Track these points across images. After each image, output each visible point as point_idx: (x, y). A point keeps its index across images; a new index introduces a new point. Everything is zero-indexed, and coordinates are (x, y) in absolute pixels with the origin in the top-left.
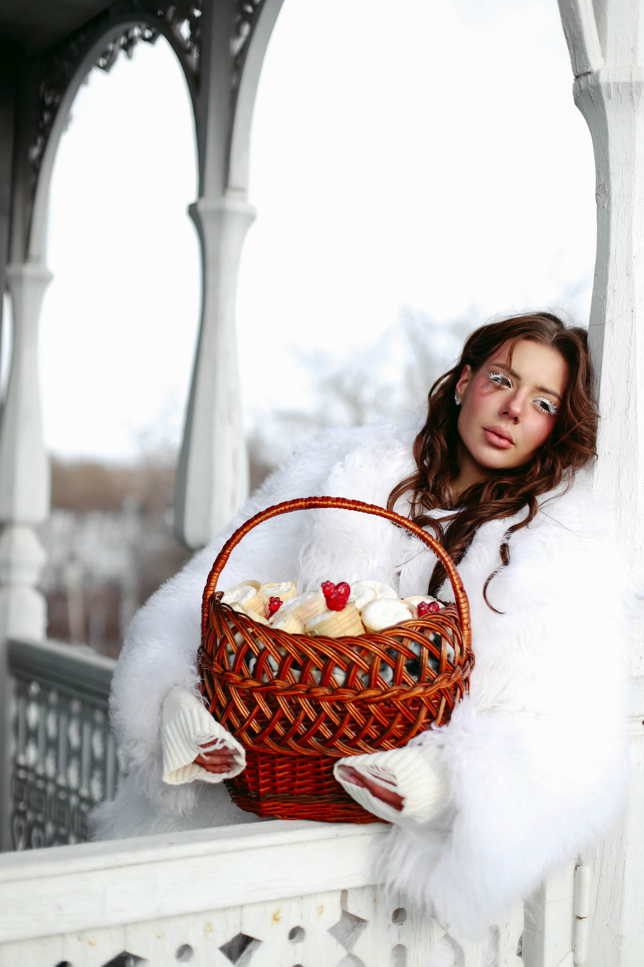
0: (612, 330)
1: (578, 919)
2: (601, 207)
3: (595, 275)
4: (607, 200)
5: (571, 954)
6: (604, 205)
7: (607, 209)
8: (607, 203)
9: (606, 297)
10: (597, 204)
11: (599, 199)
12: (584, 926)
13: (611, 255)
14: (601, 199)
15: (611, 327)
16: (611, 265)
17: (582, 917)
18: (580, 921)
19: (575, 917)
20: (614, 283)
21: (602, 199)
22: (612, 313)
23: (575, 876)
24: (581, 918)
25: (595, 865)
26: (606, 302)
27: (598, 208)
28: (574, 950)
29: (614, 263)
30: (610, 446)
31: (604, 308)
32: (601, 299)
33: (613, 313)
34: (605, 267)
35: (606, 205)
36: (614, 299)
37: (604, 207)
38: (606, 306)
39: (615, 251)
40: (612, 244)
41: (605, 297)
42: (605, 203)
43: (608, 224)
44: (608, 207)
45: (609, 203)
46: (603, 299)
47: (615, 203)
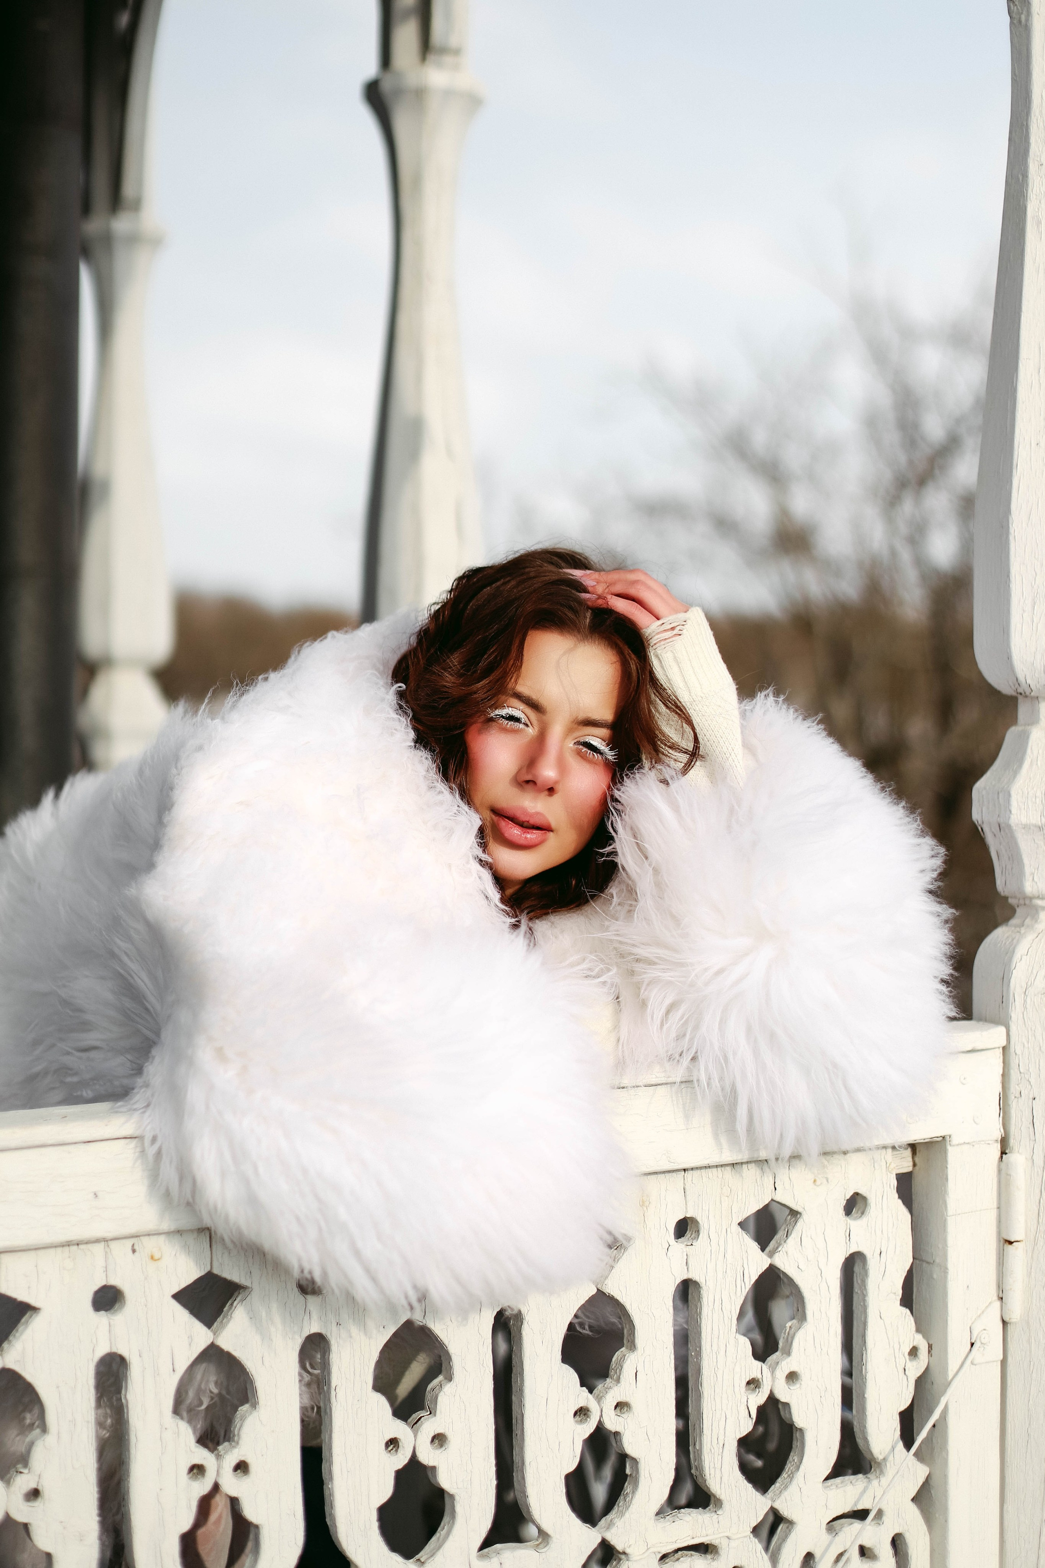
0: (1039, 232)
1: (1007, 1243)
2: (1015, 22)
3: (1010, 139)
4: (1025, 9)
5: (998, 1304)
6: (1020, 18)
7: (1026, 25)
8: (1026, 14)
9: (1027, 177)
10: (1009, 18)
11: (1012, 8)
12: (1017, 1255)
13: (1034, 103)
14: (1016, 7)
15: (1036, 227)
16: (1035, 121)
17: (1013, 1241)
18: (1010, 1246)
19: (1002, 1241)
20: (1041, 150)
21: (1018, 9)
22: (1038, 202)
23: (999, 1171)
24: (1011, 1243)
25: (1033, 1153)
26: (1027, 185)
27: (1012, 23)
28: (1002, 1298)
29: (1039, 117)
30: (1040, 431)
31: (1024, 196)
32: (1018, 179)
33: (1040, 202)
34: (1025, 124)
35: (1023, 17)
36: (1041, 179)
37: (1020, 22)
38: (1027, 191)
39: (1041, 96)
40: (1035, 83)
41: (1025, 175)
42: (1022, 13)
43: (1027, 49)
44: (1027, 20)
45: (1029, 14)
46: (1022, 181)
47: (1039, 13)
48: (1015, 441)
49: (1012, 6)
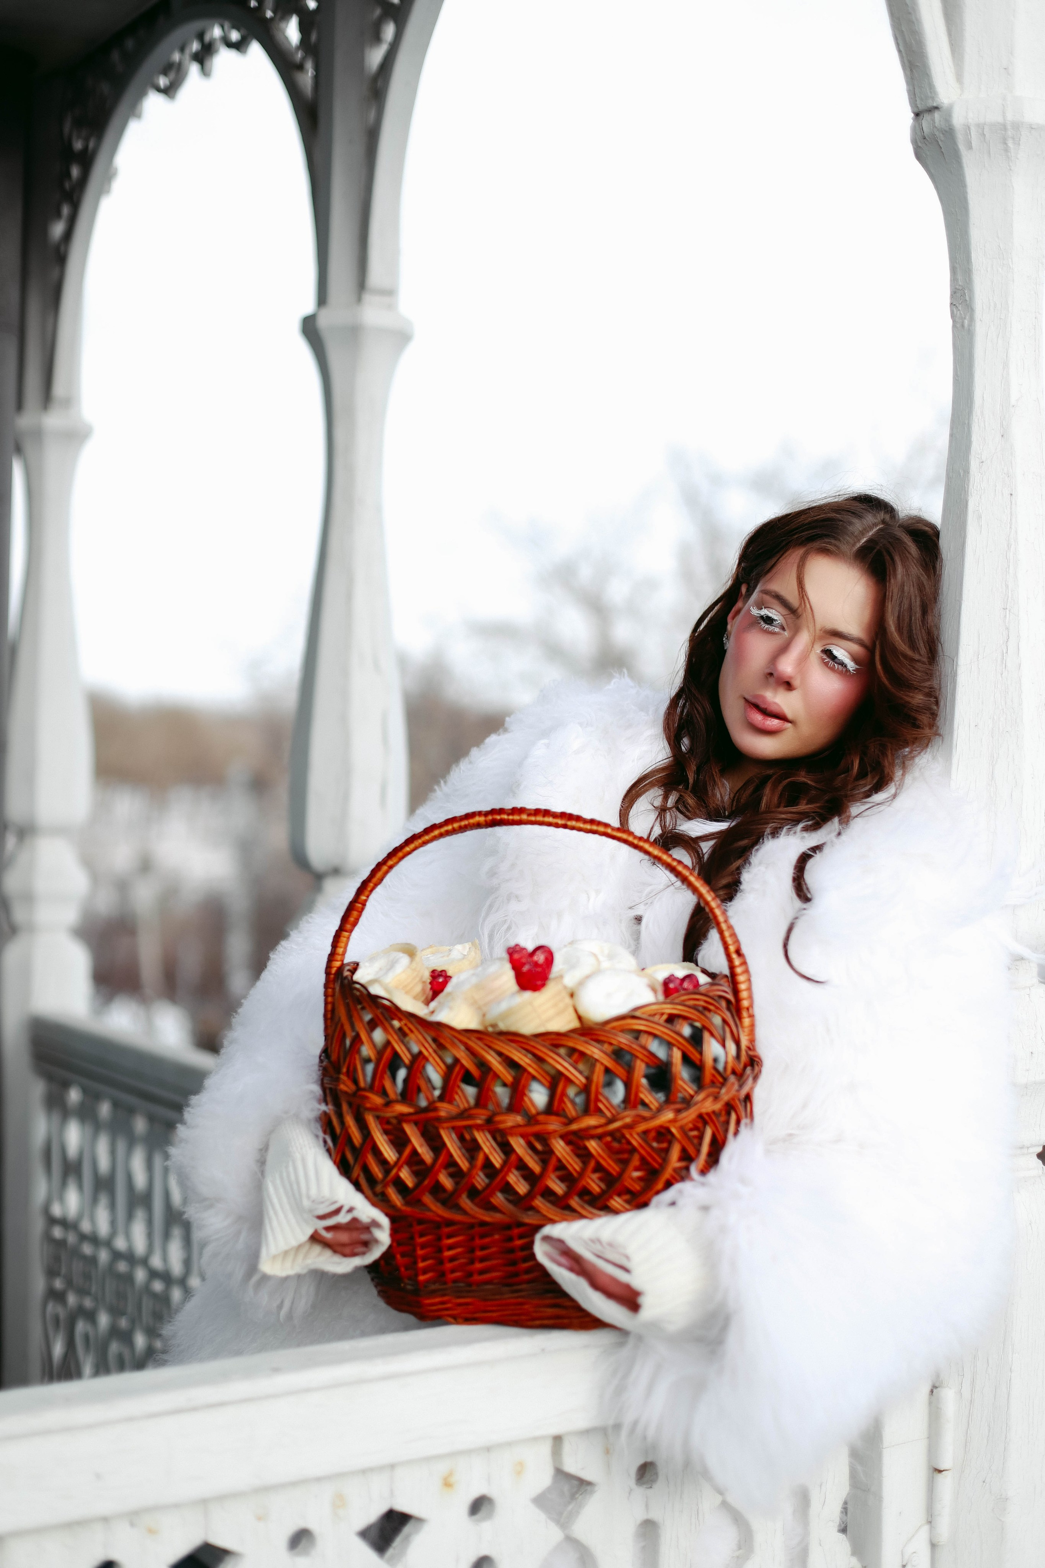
0: (979, 526)
1: (937, 1472)
2: (958, 326)
3: (951, 436)
4: (968, 314)
5: (926, 1528)
6: (963, 322)
7: (969, 330)
8: (969, 319)
9: (968, 473)
10: (952, 321)
11: (955, 312)
12: (945, 1483)
13: (976, 404)
14: (959, 312)
15: (976, 520)
16: (976, 420)
17: (942, 1470)
18: (940, 1475)
19: (931, 1470)
20: (981, 448)
22: (979, 497)
23: (930, 1403)
24: (940, 1471)
25: (962, 1387)
26: (969, 480)
27: (954, 326)
28: (931, 1522)
29: (980, 417)
31: (965, 491)
34: (967, 423)
35: (966, 322)
36: (982, 476)
37: (963, 326)
38: (968, 486)
39: (982, 398)
40: (977, 385)
41: (967, 471)
42: (965, 318)
43: (970, 353)
44: (970, 325)
45: (972, 319)
46: (963, 476)
47: (982, 319)
48: (955, 722)
49: (955, 310)
